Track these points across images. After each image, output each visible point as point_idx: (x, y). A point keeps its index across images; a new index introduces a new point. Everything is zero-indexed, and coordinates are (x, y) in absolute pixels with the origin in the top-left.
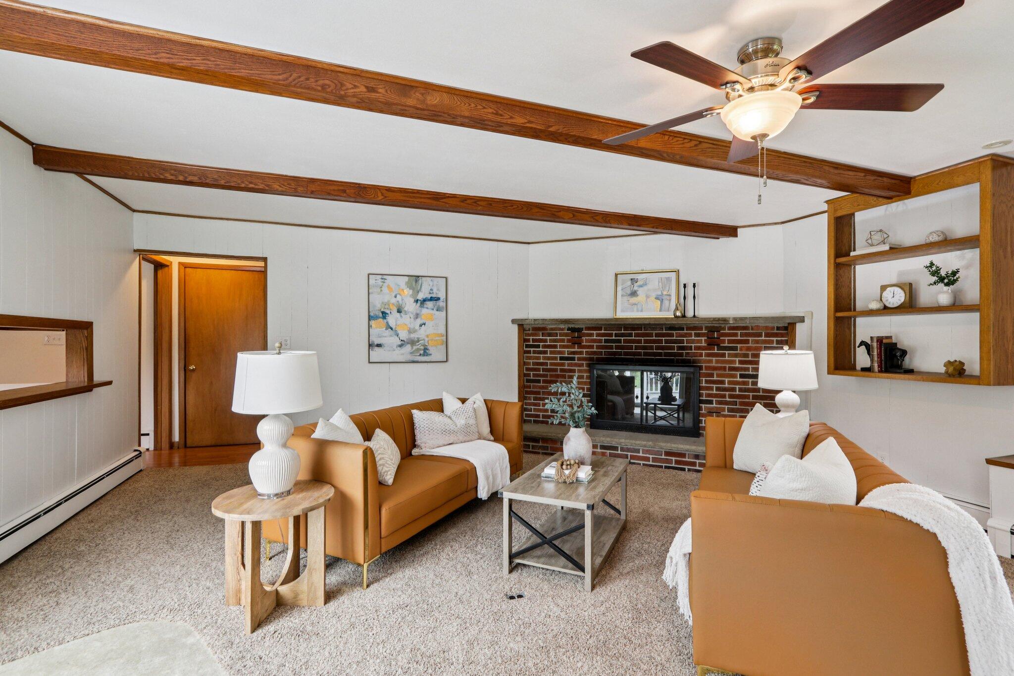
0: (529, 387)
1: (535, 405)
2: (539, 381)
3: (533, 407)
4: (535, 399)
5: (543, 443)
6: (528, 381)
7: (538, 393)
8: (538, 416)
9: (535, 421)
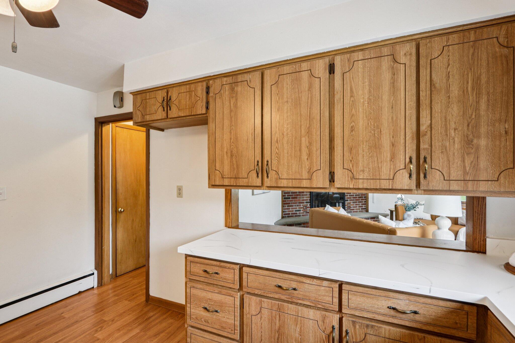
0: (285, 201)
1: (288, 209)
2: (289, 198)
3: (287, 210)
4: (288, 206)
5: (303, 225)
6: (285, 198)
7: (289, 203)
8: (289, 214)
9: (288, 217)
